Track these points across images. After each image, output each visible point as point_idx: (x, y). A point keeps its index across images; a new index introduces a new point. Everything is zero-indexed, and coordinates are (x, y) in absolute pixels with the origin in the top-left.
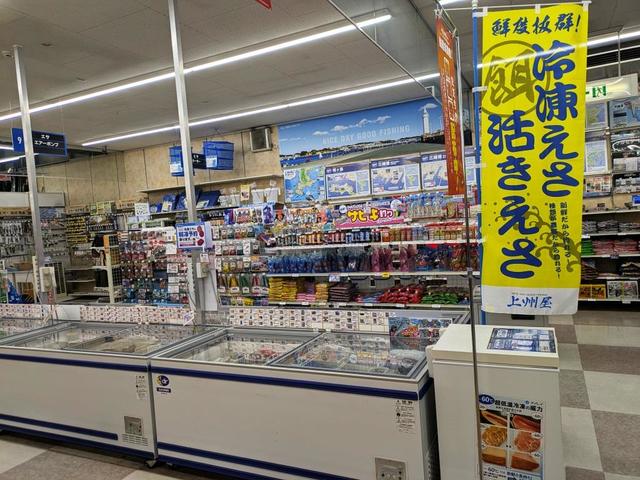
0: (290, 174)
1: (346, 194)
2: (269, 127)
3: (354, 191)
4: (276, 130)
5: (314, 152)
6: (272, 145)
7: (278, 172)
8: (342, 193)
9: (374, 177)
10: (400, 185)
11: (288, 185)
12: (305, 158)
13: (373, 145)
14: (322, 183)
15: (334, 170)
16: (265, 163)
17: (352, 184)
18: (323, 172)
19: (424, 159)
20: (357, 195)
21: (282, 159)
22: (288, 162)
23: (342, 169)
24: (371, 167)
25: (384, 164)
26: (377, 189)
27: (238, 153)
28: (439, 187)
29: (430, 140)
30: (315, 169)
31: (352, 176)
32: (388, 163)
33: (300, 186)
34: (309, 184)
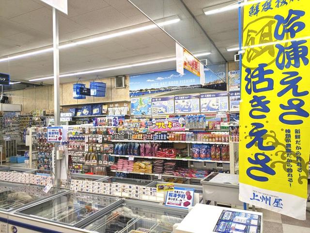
0: (135, 100)
1: (162, 112)
2: (125, 76)
3: (166, 111)
4: (128, 78)
5: (146, 90)
6: (126, 86)
7: (128, 99)
8: (160, 111)
9: (176, 104)
10: (190, 109)
11: (133, 106)
12: (142, 93)
13: (176, 88)
14: (150, 106)
15: (156, 100)
16: (122, 94)
17: (165, 107)
18: (151, 100)
19: (202, 96)
20: (167, 113)
21: (131, 92)
22: (133, 94)
23: (160, 99)
24: (175, 99)
25: (181, 98)
26: (177, 111)
27: (108, 88)
28: (209, 111)
29: (205, 87)
30: (147, 98)
31: (165, 103)
32: (183, 98)
33: (139, 107)
34: (144, 106)
